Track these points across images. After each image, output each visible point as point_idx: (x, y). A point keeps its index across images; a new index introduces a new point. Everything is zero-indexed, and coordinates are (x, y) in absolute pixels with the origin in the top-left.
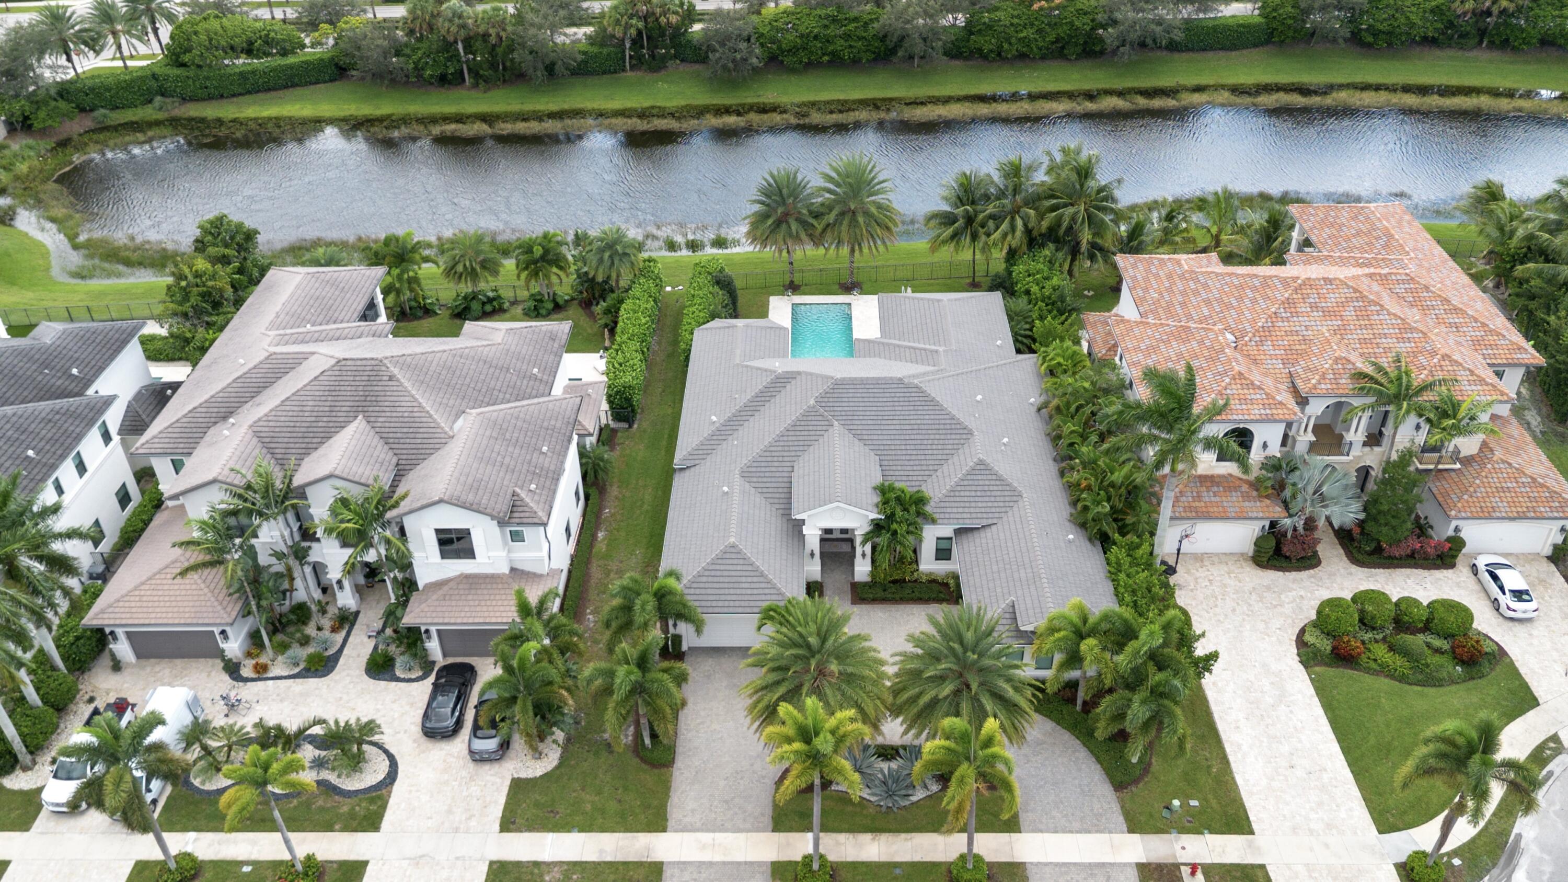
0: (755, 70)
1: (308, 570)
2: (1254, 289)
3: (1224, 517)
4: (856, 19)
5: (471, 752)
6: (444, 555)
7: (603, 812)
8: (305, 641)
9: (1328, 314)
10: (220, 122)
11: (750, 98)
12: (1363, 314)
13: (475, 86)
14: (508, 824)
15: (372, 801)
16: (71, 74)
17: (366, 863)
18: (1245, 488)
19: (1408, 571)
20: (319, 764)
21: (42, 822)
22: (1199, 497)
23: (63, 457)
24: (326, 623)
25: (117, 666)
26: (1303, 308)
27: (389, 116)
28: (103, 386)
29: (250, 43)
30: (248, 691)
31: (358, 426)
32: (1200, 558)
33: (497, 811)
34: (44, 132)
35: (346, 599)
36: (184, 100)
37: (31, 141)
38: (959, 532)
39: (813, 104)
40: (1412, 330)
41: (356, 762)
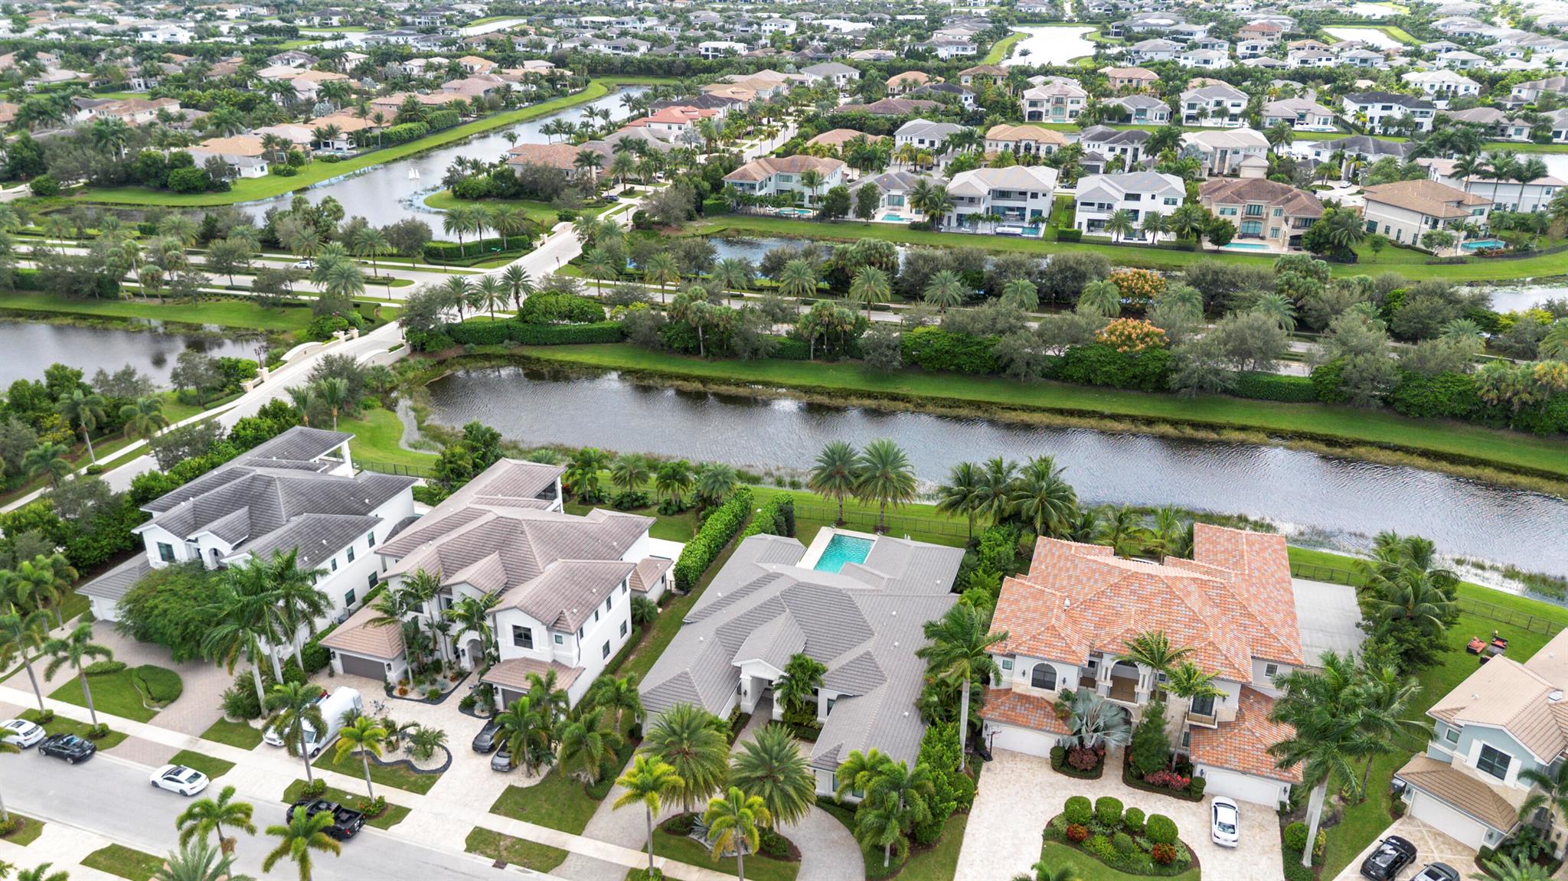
0: (895, 369)
1: (448, 640)
2: (1101, 574)
3: (1025, 726)
4: (979, 343)
5: (492, 764)
6: (517, 643)
7: (550, 816)
8: (433, 682)
9: (1141, 599)
10: (538, 360)
11: (890, 389)
12: (1167, 604)
13: (707, 357)
14: (495, 809)
15: (429, 778)
16: (459, 320)
17: (409, 810)
18: (1049, 709)
19: (1163, 796)
20: (409, 750)
21: (260, 748)
22: (1013, 709)
23: (340, 548)
24: (449, 674)
25: (332, 674)
26: (1125, 592)
27: (642, 371)
28: (379, 511)
29: (571, 311)
30: (391, 703)
31: (495, 556)
32: (1014, 755)
33: (493, 801)
34: (432, 354)
35: (466, 663)
36: (523, 343)
37: (422, 359)
38: (841, 697)
39: (933, 399)
40: (1199, 621)
41: (428, 755)
